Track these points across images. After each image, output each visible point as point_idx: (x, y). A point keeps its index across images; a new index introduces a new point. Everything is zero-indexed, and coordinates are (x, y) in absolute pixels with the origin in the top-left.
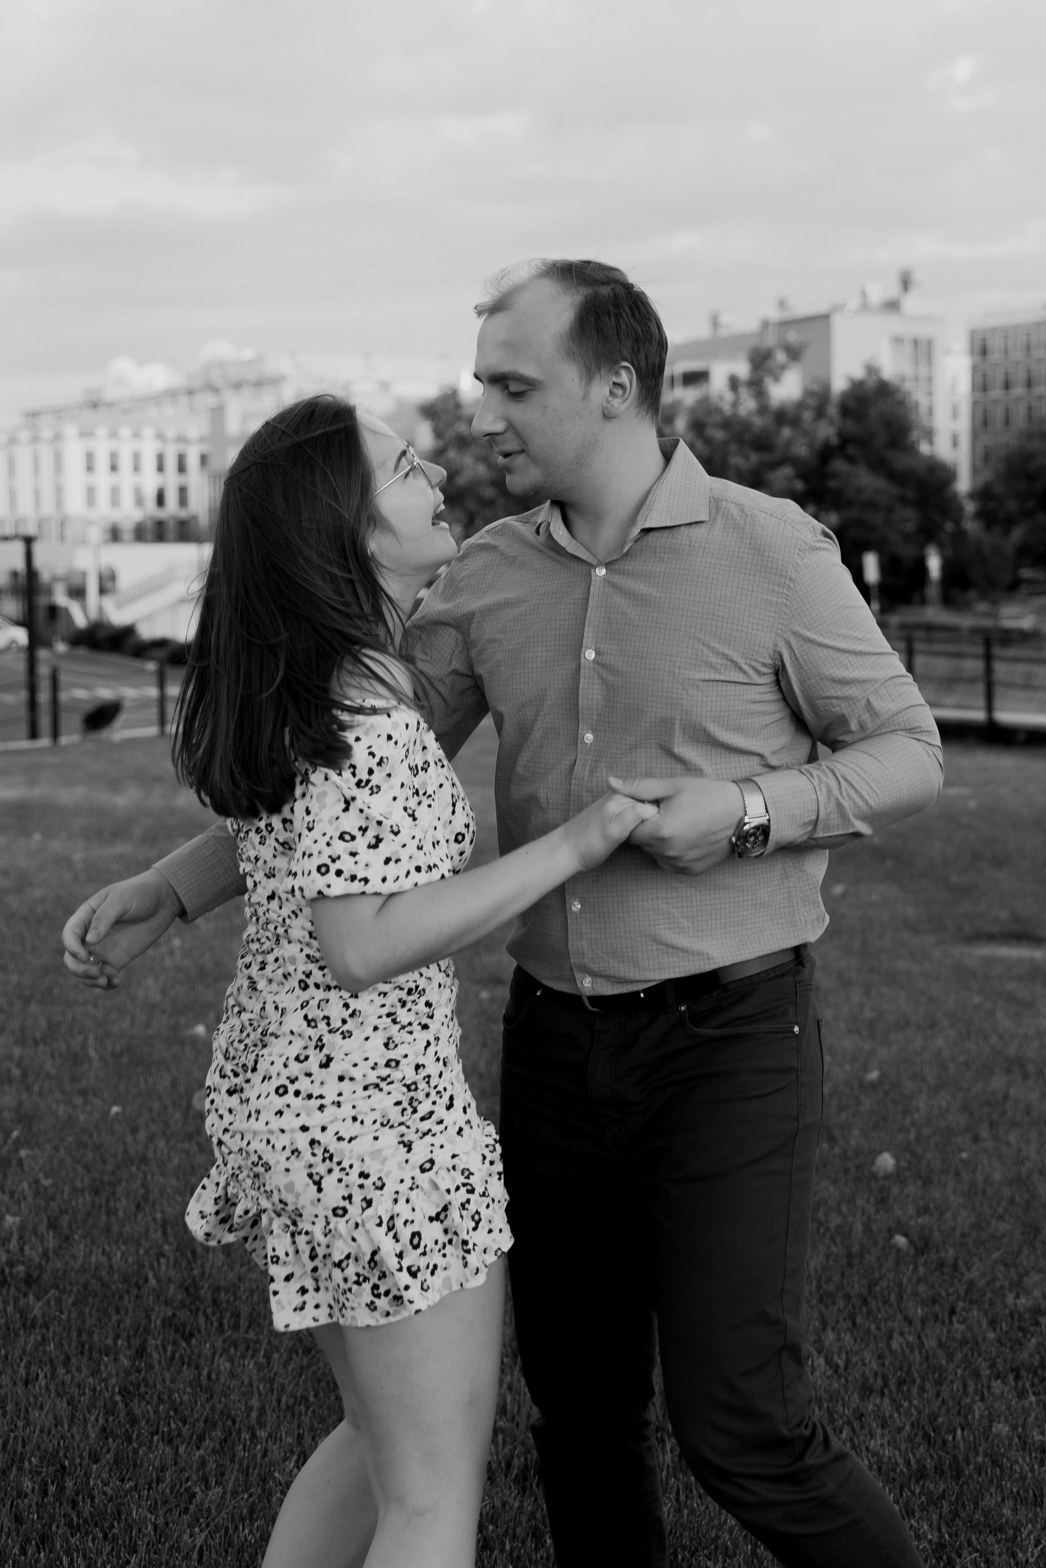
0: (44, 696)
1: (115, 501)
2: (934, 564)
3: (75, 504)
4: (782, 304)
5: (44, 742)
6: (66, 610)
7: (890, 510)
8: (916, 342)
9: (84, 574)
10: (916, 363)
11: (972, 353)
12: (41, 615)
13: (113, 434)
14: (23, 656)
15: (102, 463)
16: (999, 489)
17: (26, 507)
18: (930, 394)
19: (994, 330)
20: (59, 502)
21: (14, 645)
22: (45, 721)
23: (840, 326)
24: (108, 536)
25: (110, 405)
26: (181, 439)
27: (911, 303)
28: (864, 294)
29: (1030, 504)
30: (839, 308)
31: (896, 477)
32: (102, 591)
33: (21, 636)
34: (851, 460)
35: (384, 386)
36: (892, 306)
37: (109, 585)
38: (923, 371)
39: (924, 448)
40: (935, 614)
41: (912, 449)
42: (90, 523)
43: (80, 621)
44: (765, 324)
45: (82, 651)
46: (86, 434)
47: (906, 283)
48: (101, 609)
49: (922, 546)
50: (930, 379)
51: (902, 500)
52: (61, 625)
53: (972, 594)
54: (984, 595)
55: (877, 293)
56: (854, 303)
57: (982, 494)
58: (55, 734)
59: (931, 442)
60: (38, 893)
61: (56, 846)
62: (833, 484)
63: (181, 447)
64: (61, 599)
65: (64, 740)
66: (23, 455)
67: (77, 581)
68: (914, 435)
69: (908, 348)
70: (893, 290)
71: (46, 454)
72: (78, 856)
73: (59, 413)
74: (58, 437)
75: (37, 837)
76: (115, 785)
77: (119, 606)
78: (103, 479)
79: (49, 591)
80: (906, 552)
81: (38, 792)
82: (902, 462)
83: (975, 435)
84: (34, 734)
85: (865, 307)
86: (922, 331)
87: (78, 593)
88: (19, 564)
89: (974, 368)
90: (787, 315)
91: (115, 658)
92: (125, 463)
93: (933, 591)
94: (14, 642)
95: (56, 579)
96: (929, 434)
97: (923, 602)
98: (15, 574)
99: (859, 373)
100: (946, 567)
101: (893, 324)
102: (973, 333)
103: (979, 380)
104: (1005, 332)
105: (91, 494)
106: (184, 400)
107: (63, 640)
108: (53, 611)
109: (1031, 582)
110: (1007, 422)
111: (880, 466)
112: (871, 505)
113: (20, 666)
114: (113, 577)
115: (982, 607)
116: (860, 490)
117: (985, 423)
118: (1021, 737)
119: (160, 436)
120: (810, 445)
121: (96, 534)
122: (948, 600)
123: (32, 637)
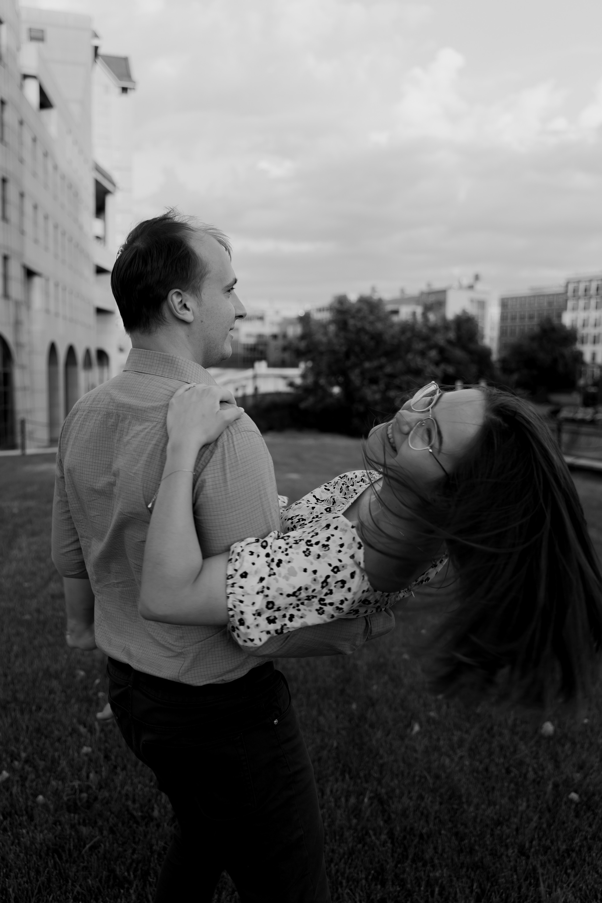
7: (468, 365)
8: (479, 301)
10: (479, 309)
11: (501, 306)
18: (482, 322)
19: (510, 298)
23: (450, 294)
27: (479, 286)
28: (460, 281)
29: (520, 365)
30: (450, 288)
31: (470, 352)
36: (471, 287)
38: (482, 311)
44: (422, 293)
47: (477, 278)
50: (483, 315)
51: (472, 361)
55: (465, 282)
56: (457, 285)
57: (503, 361)
69: (476, 303)
70: (472, 281)
83: (500, 337)
85: (460, 287)
86: (482, 297)
89: (502, 313)
90: (431, 290)
96: (482, 337)
101: (471, 294)
102: (502, 299)
103: (503, 317)
110: (511, 333)
117: (504, 334)
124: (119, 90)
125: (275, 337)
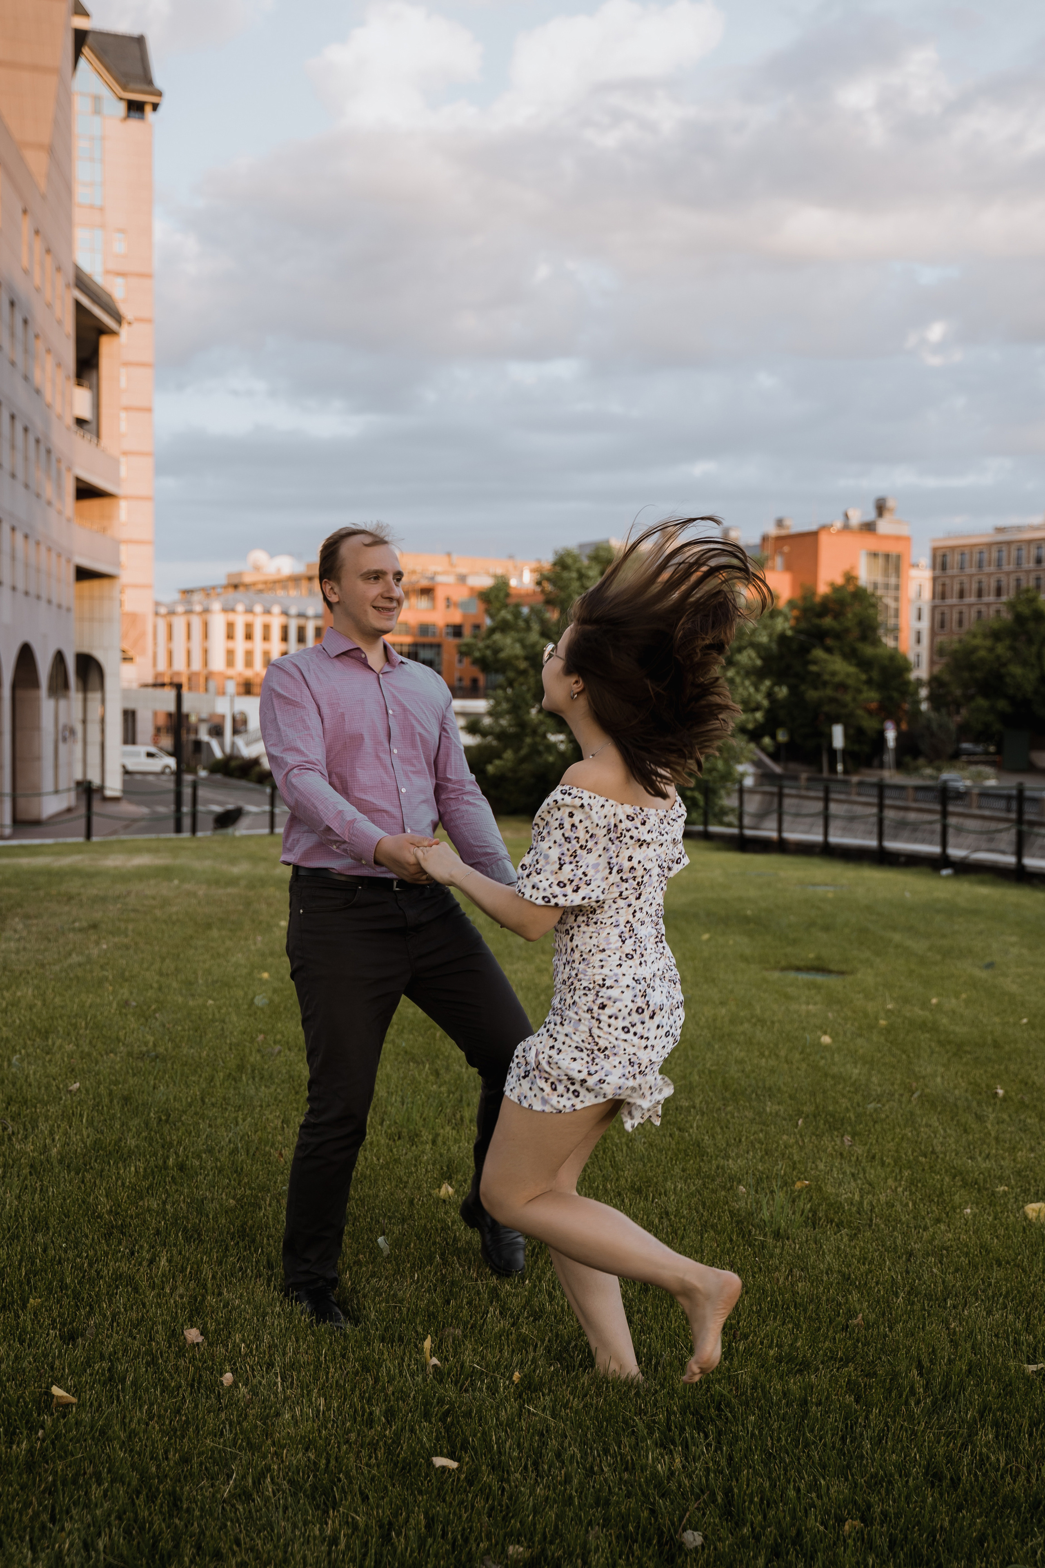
0: (186, 809)
1: (249, 663)
2: (891, 735)
3: (218, 663)
4: (780, 523)
5: (186, 835)
6: (208, 744)
7: (859, 691)
8: (887, 556)
9: (223, 717)
10: (886, 573)
11: (934, 567)
12: (188, 749)
13: (249, 611)
14: (173, 778)
15: (240, 632)
16: (946, 678)
17: (180, 664)
18: (897, 599)
19: (953, 548)
20: (206, 663)
21: (167, 770)
22: (187, 822)
23: (825, 541)
24: (242, 690)
25: (247, 586)
26: (301, 615)
27: (884, 526)
28: (846, 516)
29: (972, 691)
30: (825, 528)
31: (864, 664)
32: (235, 732)
33: (171, 762)
34: (829, 650)
35: (462, 578)
36: (869, 527)
37: (242, 728)
38: (893, 581)
39: (890, 642)
40: (890, 776)
41: (876, 642)
42: (230, 678)
43: (218, 754)
44: (765, 539)
45: (218, 777)
46: (228, 609)
47: (881, 508)
48: (233, 744)
49: (882, 721)
50: (897, 587)
51: (869, 682)
52: (204, 755)
53: (921, 761)
54: (930, 762)
55: (856, 517)
56: (838, 524)
57: (935, 682)
58: (194, 830)
59: (896, 639)
60: (174, 909)
61: (187, 886)
62: (814, 668)
63: (302, 622)
64: (204, 737)
65: (200, 834)
66: (179, 624)
67: (216, 721)
68: (881, 632)
69: (881, 561)
70: (870, 514)
71: (196, 622)
72: (201, 893)
73: (208, 591)
74: (206, 611)
75: (176, 882)
76: (233, 861)
77: (248, 744)
78: (240, 645)
79: (196, 731)
80: (869, 724)
81: (178, 862)
82: (868, 651)
83: (933, 633)
84: (178, 829)
85: (846, 527)
86: (893, 548)
87: (217, 731)
88: (172, 708)
89: (935, 579)
90: (783, 532)
91: (243, 783)
92: (258, 633)
93: (889, 758)
94: (168, 766)
95: (201, 720)
96: (895, 631)
97: (881, 766)
98: (170, 715)
99: (839, 581)
100: (898, 739)
101: (870, 543)
102: (935, 550)
103: (939, 588)
104: (962, 550)
105: (230, 654)
106: (304, 584)
107: (204, 768)
108: (198, 745)
109: (970, 754)
110: (960, 623)
111: (851, 655)
112: (842, 687)
113: (171, 785)
114: (245, 722)
115: (928, 771)
116: (834, 674)
117: (942, 625)
118: (902, 859)
119: (285, 613)
120: (770, 636)
121: (231, 687)
122: (900, 765)
123: (179, 763)
124: (122, 107)
125: (457, 631)
